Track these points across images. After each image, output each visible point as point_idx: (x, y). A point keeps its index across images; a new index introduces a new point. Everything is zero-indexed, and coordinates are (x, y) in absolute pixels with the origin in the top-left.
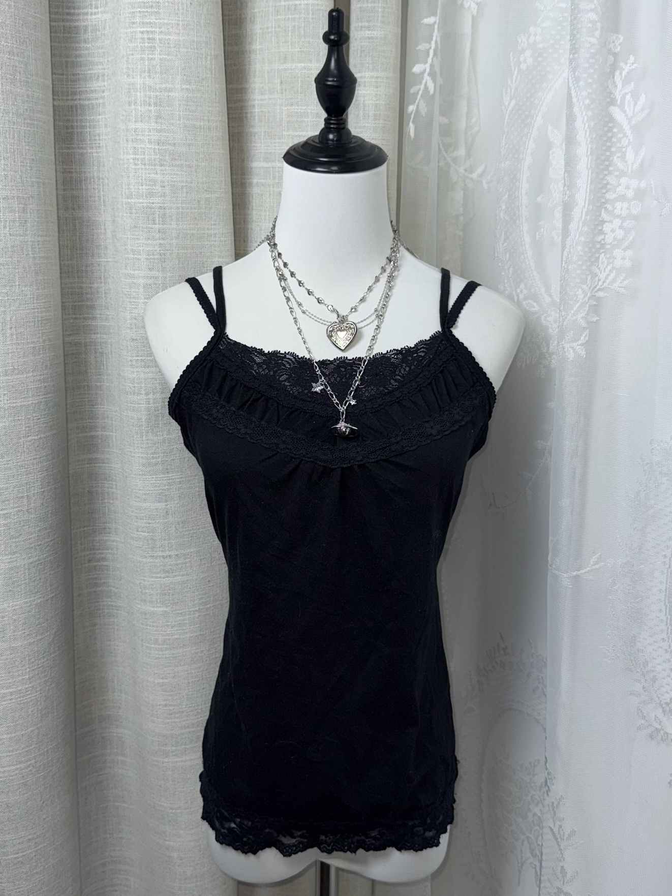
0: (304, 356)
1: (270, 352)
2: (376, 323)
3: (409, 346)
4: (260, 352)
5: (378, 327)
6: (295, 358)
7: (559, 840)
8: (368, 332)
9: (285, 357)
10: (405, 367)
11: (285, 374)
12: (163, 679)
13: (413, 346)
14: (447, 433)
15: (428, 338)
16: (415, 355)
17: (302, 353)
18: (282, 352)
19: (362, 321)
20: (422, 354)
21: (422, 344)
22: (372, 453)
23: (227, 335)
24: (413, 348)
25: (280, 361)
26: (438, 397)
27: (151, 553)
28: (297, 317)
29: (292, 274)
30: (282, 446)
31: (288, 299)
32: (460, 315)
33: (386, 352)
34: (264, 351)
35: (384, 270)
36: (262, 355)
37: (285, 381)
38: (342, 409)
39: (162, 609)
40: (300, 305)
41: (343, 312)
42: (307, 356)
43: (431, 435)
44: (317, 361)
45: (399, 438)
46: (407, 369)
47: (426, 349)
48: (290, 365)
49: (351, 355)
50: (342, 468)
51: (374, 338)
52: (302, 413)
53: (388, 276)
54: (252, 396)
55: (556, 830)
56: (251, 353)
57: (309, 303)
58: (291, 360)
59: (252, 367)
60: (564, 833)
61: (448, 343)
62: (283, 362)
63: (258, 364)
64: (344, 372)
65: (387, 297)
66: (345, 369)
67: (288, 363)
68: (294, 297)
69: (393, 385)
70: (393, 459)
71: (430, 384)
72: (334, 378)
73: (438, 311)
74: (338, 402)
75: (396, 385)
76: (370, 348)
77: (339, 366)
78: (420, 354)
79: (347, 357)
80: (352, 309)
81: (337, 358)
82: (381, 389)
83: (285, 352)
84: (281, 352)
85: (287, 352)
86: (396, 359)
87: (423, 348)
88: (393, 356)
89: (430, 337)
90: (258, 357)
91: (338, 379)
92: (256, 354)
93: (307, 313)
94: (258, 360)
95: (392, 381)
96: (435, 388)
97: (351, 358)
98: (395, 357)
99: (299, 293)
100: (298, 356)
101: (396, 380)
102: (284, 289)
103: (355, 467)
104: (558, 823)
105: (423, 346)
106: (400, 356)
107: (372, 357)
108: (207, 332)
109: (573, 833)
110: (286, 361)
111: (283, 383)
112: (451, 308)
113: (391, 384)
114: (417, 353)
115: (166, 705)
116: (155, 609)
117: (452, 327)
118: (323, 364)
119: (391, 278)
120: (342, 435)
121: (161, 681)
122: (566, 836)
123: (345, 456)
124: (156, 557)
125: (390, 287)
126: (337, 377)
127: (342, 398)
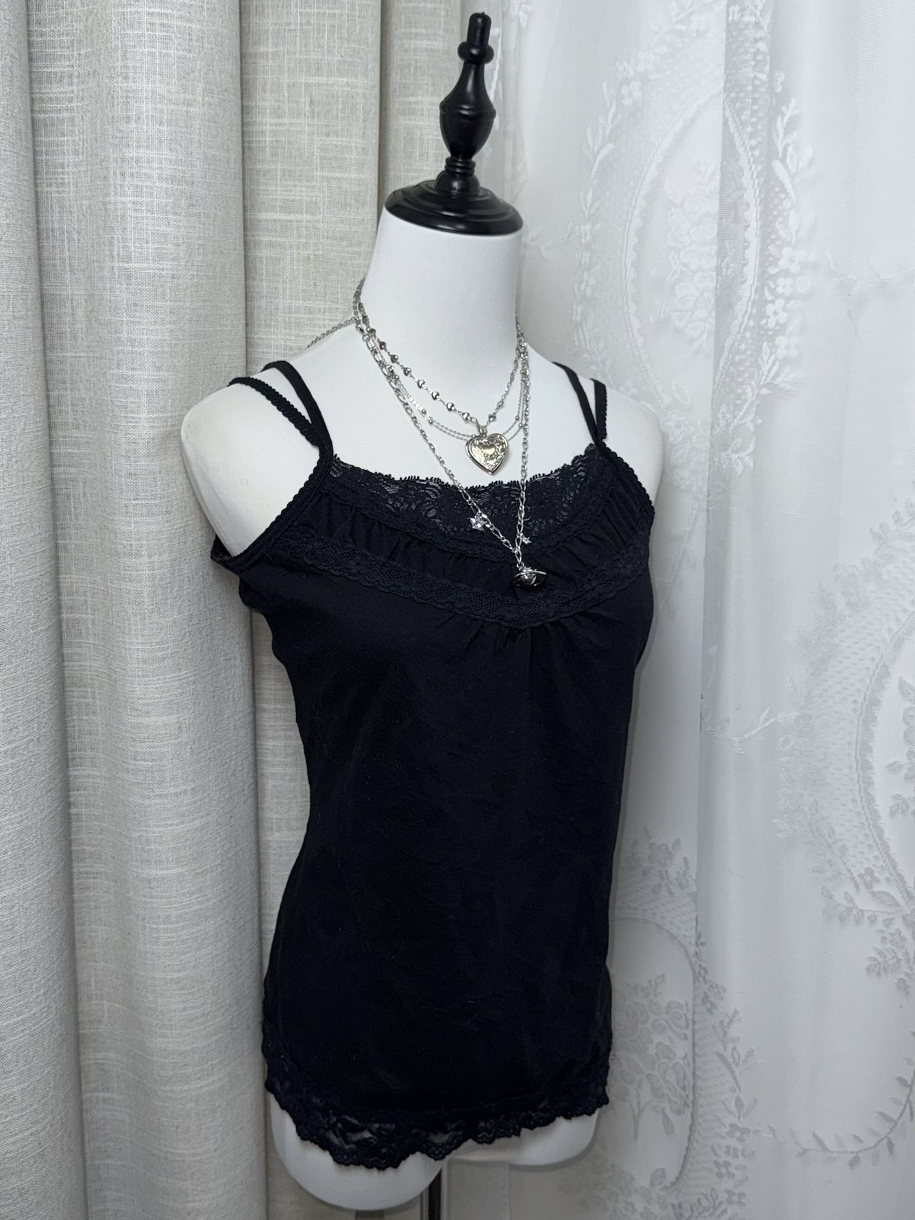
0: (447, 482)
1: (403, 479)
2: (521, 435)
3: (567, 465)
4: (389, 479)
5: (526, 440)
6: (439, 485)
7: (733, 1066)
8: (515, 447)
9: (428, 485)
10: (569, 491)
11: (433, 507)
12: (179, 971)
13: (570, 464)
15: (582, 453)
16: (575, 475)
17: (444, 478)
18: (423, 477)
19: (506, 433)
20: (582, 474)
21: (579, 461)
23: (339, 458)
24: (571, 466)
25: (422, 491)
27: (158, 792)
28: (423, 429)
29: (407, 372)
30: (458, 605)
31: (405, 405)
32: (607, 422)
33: (549, 473)
34: (394, 478)
35: (515, 366)
36: (393, 484)
37: (434, 517)
38: (517, 550)
39: (174, 871)
40: (424, 413)
41: (482, 421)
42: (452, 482)
44: (465, 488)
45: (594, 584)
46: (572, 494)
47: (585, 467)
48: (436, 495)
49: (504, 477)
50: (532, 628)
51: (524, 455)
52: (469, 559)
53: (521, 374)
54: (400, 539)
55: (727, 1054)
56: (378, 482)
58: (437, 488)
59: (386, 501)
60: (739, 1056)
61: (606, 459)
62: (427, 491)
63: (391, 496)
64: (501, 501)
65: (526, 400)
66: (502, 498)
67: (434, 492)
68: (414, 402)
69: (563, 516)
70: (589, 611)
71: (603, 511)
72: (491, 510)
73: (584, 419)
74: (508, 542)
75: (565, 516)
76: (524, 469)
77: (494, 495)
78: (580, 474)
79: (501, 482)
80: (490, 417)
81: (490, 483)
82: (551, 521)
83: (427, 478)
84: (420, 478)
85: (429, 478)
86: (561, 481)
88: (556, 479)
89: (585, 452)
90: (389, 486)
91: (496, 511)
92: (385, 482)
93: (436, 424)
94: (390, 491)
95: (562, 512)
97: (507, 483)
98: (559, 479)
100: (442, 482)
101: (564, 509)
103: (548, 625)
104: (730, 1046)
105: (580, 463)
106: (563, 477)
107: (529, 481)
108: (309, 453)
109: (750, 1053)
110: (431, 490)
111: (433, 520)
113: (561, 514)
114: (577, 473)
115: (184, 1010)
116: (165, 872)
117: (603, 438)
118: (474, 491)
119: (525, 376)
120: (526, 586)
121: (175, 975)
122: (743, 1058)
123: (533, 613)
124: (166, 796)
125: (526, 386)
126: (494, 509)
127: (512, 537)
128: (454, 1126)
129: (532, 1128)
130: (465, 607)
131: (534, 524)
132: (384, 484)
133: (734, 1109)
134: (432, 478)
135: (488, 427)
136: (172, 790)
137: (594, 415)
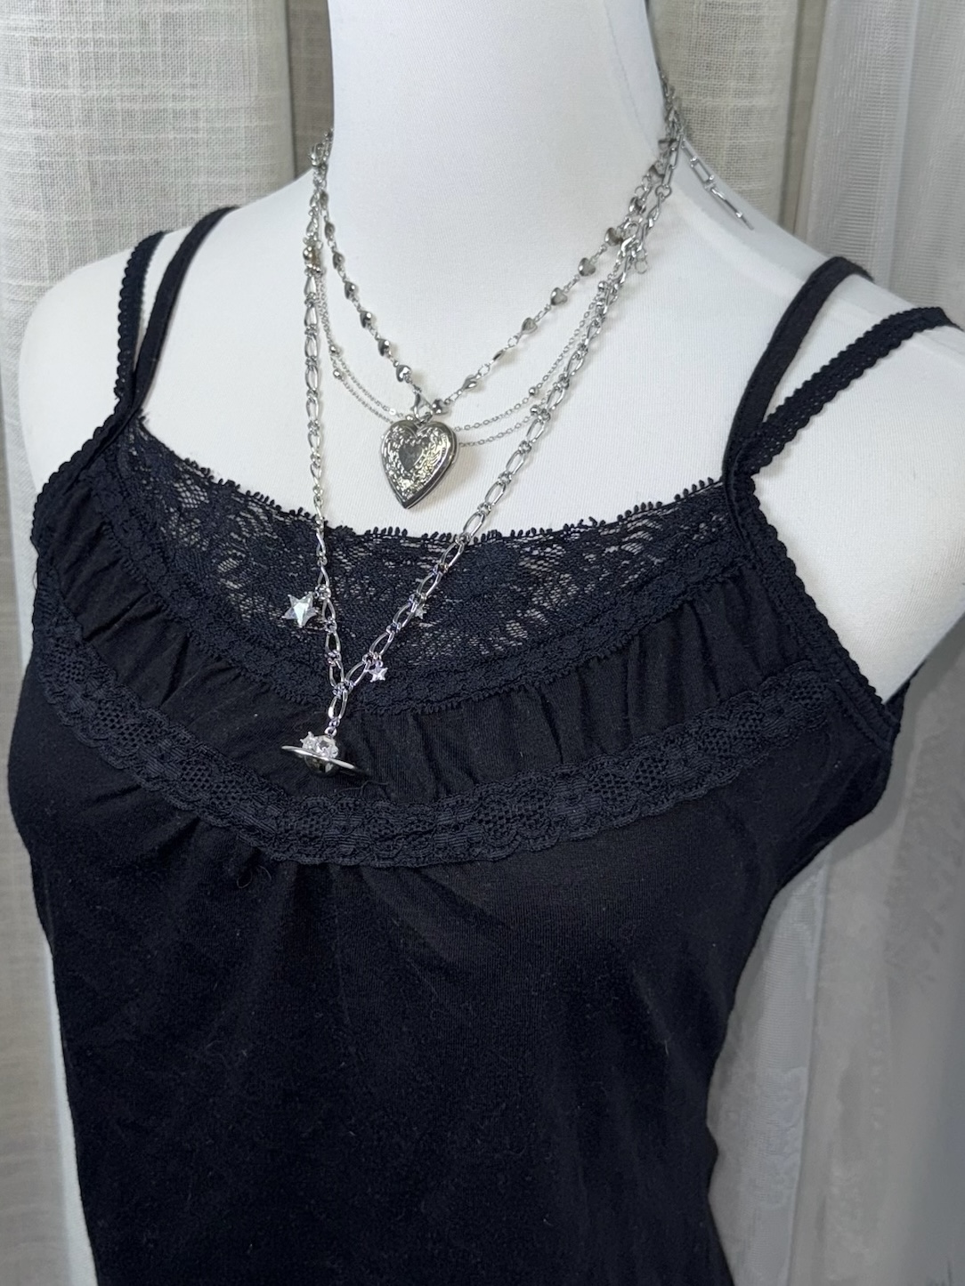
0: (301, 510)
2: (522, 435)
3: (599, 521)
4: (202, 478)
5: (526, 449)
6: (267, 513)
10: (569, 584)
13: (611, 518)
14: (622, 820)
15: (668, 499)
16: (612, 549)
19: (487, 423)
20: (634, 549)
21: (644, 517)
22: (384, 838)
24: (612, 526)
26: (632, 700)
31: (311, 332)
32: (804, 434)
34: (212, 477)
37: (227, 576)
40: (335, 352)
42: (311, 509)
43: (563, 820)
45: (464, 817)
46: (573, 590)
47: (653, 532)
48: (252, 531)
52: (241, 679)
53: (600, 288)
56: (178, 478)
58: (257, 518)
61: (729, 522)
69: (510, 638)
70: (432, 873)
72: (362, 585)
73: (733, 414)
75: (518, 640)
76: (485, 511)
77: (379, 555)
78: (628, 548)
79: (405, 531)
82: (474, 642)
83: (248, 492)
86: (539, 558)
87: (645, 528)
88: (528, 549)
89: (677, 497)
91: (372, 591)
93: (349, 379)
95: (514, 627)
96: (632, 667)
97: (419, 536)
98: (536, 553)
100: (278, 507)
101: (524, 623)
102: (310, 302)
103: (334, 870)
105: (645, 521)
106: (558, 550)
110: (245, 519)
112: (780, 408)
113: (504, 632)
114: (620, 544)
117: (757, 471)
123: (311, 833)
126: (369, 584)
132: (186, 485)
134: (257, 494)
137: (771, 410)
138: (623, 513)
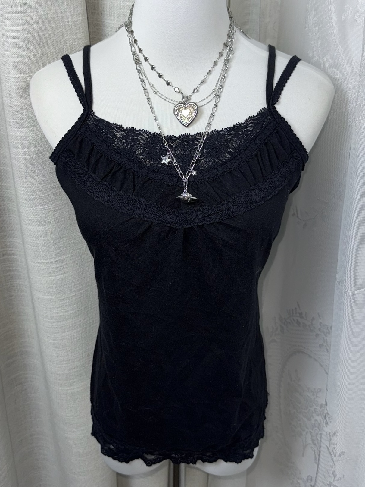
0: (155, 132)
1: (128, 128)
2: (213, 102)
3: (240, 122)
4: (120, 128)
5: (216, 106)
6: (147, 135)
7: (333, 455)
8: (207, 110)
9: (140, 134)
10: (237, 141)
11: (140, 148)
13: (243, 122)
14: (269, 198)
15: (255, 115)
16: (245, 130)
17: (153, 129)
18: (138, 129)
19: (202, 101)
20: (251, 129)
21: (251, 120)
22: (208, 216)
23: (94, 113)
24: (244, 123)
25: (136, 137)
26: (262, 168)
27: (37, 261)
28: (150, 97)
29: (146, 59)
30: (137, 212)
31: (142, 81)
32: (283, 92)
33: (221, 130)
34: (123, 127)
35: (221, 54)
36: (122, 131)
37: (140, 154)
38: (185, 179)
39: (48, 297)
40: (152, 86)
41: (188, 93)
43: (256, 201)
44: (166, 136)
45: (230, 205)
47: (254, 124)
48: (144, 140)
49: (193, 131)
50: (185, 229)
51: (212, 115)
52: (153, 182)
53: (225, 60)
54: (113, 168)
55: (331, 449)
56: (113, 129)
57: (160, 84)
58: (145, 136)
59: (113, 142)
60: (336, 453)
61: (272, 118)
62: (138, 138)
63: (118, 139)
64: (187, 145)
65: (223, 78)
66: (188, 143)
67: (142, 139)
68: (147, 79)
69: (227, 157)
70: (224, 222)
71: (256, 155)
72: (179, 150)
73: (265, 89)
74: (182, 173)
75: (228, 157)
76: (209, 125)
77: (183, 141)
78: (249, 129)
79: (189, 134)
80: (195, 90)
81: (182, 134)
82: (217, 160)
83: (140, 130)
84: (136, 129)
85: (141, 130)
86: (230, 135)
87: (252, 123)
88: (227, 133)
89: (258, 113)
90: (118, 132)
91: (183, 152)
92: (117, 130)
93: (158, 93)
94: (118, 135)
95: (226, 154)
96: (260, 159)
97: (193, 134)
98: (229, 134)
99: (152, 76)
100: (150, 133)
101: (228, 153)
102: (139, 71)
103: (195, 228)
104: (332, 446)
105: (251, 121)
106: (233, 132)
107: (210, 133)
108: (78, 110)
109: (342, 453)
110: (141, 137)
111: (138, 156)
112: (276, 86)
113: (224, 156)
114: (247, 128)
116: (44, 297)
117: (276, 104)
118: (170, 138)
119: (227, 61)
120: (184, 201)
122: (338, 454)
123: (187, 219)
124: (41, 263)
125: (226, 70)
126: (182, 150)
127: (185, 169)
128: (157, 453)
129: (204, 461)
130: (141, 214)
131: (205, 161)
132: (116, 131)
133: (332, 476)
134: (143, 130)
135: (192, 96)
136: (43, 261)
137: (274, 87)
138: (245, 120)
